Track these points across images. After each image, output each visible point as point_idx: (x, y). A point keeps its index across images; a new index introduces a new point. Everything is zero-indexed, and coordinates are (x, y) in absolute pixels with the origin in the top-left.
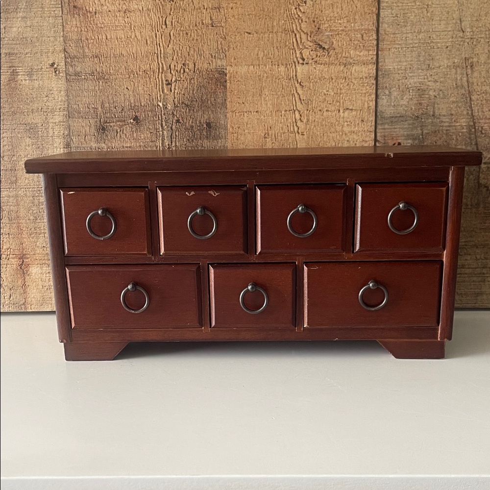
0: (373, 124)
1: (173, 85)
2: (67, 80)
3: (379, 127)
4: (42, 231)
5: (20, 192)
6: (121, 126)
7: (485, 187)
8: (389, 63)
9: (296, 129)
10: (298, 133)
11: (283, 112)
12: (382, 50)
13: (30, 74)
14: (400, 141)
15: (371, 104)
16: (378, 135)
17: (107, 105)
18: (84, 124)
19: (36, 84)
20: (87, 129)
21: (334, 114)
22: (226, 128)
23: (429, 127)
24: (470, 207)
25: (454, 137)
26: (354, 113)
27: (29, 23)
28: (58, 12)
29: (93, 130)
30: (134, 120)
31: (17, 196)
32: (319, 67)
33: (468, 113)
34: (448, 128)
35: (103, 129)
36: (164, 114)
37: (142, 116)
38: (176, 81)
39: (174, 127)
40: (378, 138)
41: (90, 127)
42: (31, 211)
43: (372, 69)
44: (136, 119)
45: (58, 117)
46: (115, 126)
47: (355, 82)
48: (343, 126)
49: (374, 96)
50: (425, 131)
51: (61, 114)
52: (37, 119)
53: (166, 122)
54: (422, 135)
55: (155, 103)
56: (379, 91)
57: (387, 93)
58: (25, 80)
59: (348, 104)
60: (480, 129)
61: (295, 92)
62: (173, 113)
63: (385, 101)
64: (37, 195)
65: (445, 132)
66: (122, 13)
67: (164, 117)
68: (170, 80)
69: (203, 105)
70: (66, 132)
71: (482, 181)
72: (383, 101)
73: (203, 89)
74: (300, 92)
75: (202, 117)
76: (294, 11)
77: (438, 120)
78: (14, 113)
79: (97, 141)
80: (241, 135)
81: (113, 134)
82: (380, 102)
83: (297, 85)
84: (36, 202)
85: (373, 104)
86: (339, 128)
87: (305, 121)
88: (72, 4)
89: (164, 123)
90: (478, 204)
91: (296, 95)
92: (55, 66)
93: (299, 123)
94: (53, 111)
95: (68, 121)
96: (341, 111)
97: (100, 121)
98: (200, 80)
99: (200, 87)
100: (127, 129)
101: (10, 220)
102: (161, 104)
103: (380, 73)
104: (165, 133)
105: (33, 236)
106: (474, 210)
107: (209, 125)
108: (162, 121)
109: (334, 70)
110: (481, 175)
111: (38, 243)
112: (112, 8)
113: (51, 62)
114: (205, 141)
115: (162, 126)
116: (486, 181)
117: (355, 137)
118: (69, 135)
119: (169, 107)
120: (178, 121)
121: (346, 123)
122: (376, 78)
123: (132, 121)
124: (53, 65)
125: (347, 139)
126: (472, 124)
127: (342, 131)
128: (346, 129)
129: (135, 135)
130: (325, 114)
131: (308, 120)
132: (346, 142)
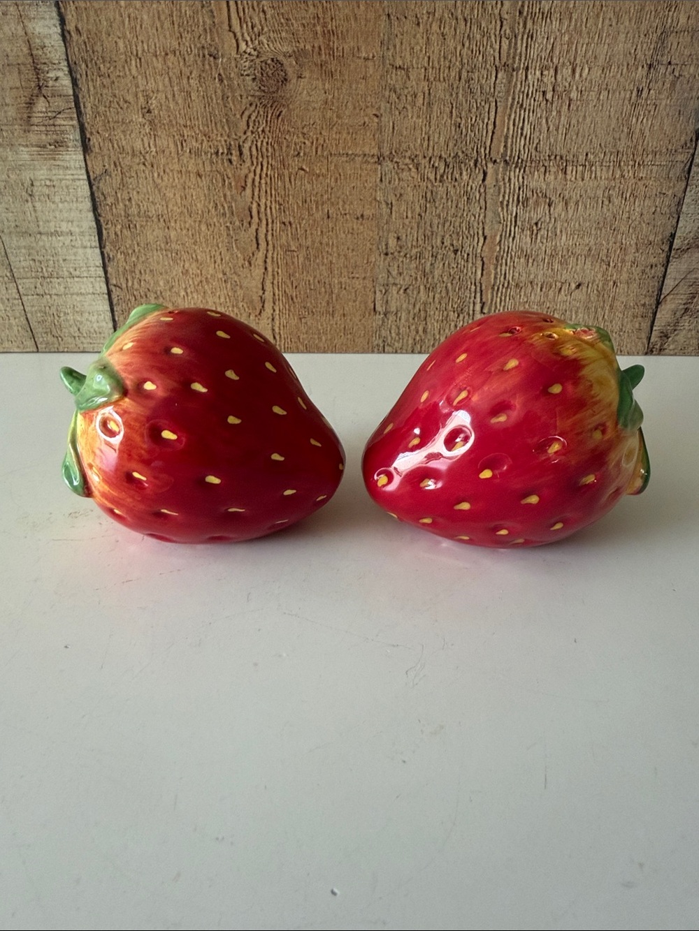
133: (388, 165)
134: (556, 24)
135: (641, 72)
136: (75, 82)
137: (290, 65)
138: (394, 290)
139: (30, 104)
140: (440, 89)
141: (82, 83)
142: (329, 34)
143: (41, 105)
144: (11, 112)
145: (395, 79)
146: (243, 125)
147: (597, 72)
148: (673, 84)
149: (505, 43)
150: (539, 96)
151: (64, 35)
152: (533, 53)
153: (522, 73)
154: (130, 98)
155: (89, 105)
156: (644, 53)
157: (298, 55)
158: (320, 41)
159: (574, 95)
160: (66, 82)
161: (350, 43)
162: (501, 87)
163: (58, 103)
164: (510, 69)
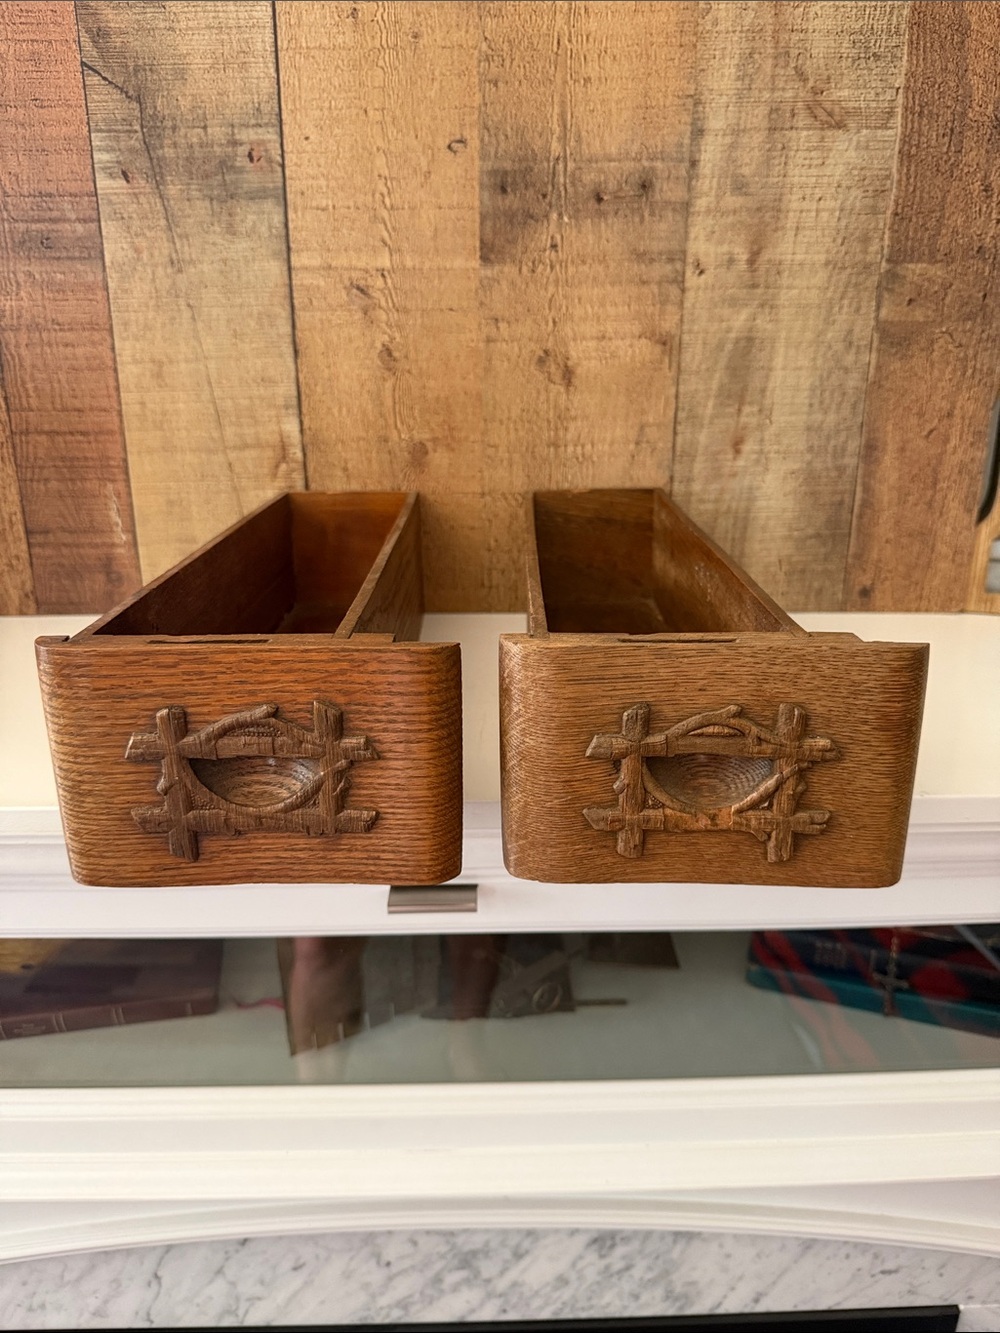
0: (288, 190)
1: (549, 245)
2: (684, 252)
3: (280, 185)
4: (744, 35)
5: (768, 96)
6: (621, 189)
7: (129, 97)
8: (275, 269)
9: (389, 183)
10: (386, 178)
11: (406, 207)
12: (285, 285)
13: (731, 261)
14: (252, 165)
15: (294, 216)
16: (280, 174)
17: (637, 219)
18: (669, 193)
19: (725, 248)
20: (665, 187)
21: (341, 203)
22: (482, 185)
23: (216, 183)
24: (147, 68)
25: (181, 169)
26: (314, 204)
27: (724, 325)
28: (686, 338)
29: (658, 186)
30: (602, 199)
31: (773, 90)
32: (361, 264)
33: (168, 201)
34: (190, 181)
35: (644, 186)
36: (561, 206)
37: (592, 204)
38: (545, 250)
39: (550, 188)
40: (279, 169)
41: (661, 190)
42: (757, 66)
43: (295, 261)
44: (599, 200)
45: (701, 204)
46: (629, 191)
47: (315, 245)
48: (328, 186)
49: (291, 226)
50: (219, 177)
51: (697, 209)
52: (731, 201)
53: (560, 196)
54: (223, 173)
55: (573, 221)
56: (283, 233)
57: (274, 231)
58: (738, 254)
59: (323, 216)
60: (150, 180)
61: (393, 234)
62: (550, 207)
63: (276, 220)
64: (745, 92)
65: (194, 176)
66: (607, 335)
67: (563, 202)
68: (553, 252)
69: (510, 217)
70: (694, 183)
71: (135, 105)
72: (278, 219)
73: (510, 238)
74: (386, 235)
75: (512, 201)
76: (397, 335)
77: (205, 192)
78: (759, 209)
79: (653, 169)
80: (462, 177)
81: (632, 180)
82: (281, 218)
83: (389, 242)
84: (747, 82)
85: (291, 215)
86: (333, 183)
87: (377, 195)
88: (668, 347)
89: (563, 193)
90: (136, 71)
91: (390, 230)
92: (697, 272)
93: (385, 191)
94: (708, 211)
95: (690, 199)
96: (331, 207)
97: (647, 199)
98: (514, 251)
99: (513, 242)
100: (612, 185)
101: (787, 54)
102: (566, 219)
103: (285, 256)
104: (562, 180)
105: (759, 28)
106: (140, 62)
107: (504, 190)
108: (566, 196)
109: (342, 261)
110: (139, 115)
111: (753, 16)
112: (619, 342)
113: (703, 277)
114: (509, 169)
115: (566, 190)
116: (131, 106)
117: (311, 173)
118: (691, 178)
119: (554, 216)
120: (544, 196)
121: (324, 190)
122: (289, 249)
123: (605, 198)
124: (702, 272)
125: (321, 169)
126: (161, 187)
127: (328, 180)
128: (323, 182)
129: (602, 178)
130: (352, 204)
131: (373, 195)
132: (323, 165)
133: (488, 498)
134: (579, 423)
135: (632, 446)
136: (305, 455)
137: (429, 445)
138: (494, 573)
139: (277, 466)
140: (516, 457)
141: (309, 455)
142: (451, 429)
143: (283, 467)
144: (266, 471)
145: (490, 451)
146: (401, 476)
147: (606, 447)
148: (652, 452)
149: (552, 433)
150: (574, 460)
151: (302, 431)
152: (569, 436)
153: (563, 448)
154: (336, 463)
155: (312, 467)
156: (633, 434)
157: (435, 440)
158: (447, 433)
159: (595, 459)
160: (299, 455)
161: (463, 434)
162: (552, 456)
163: (293, 465)
164: (556, 446)
